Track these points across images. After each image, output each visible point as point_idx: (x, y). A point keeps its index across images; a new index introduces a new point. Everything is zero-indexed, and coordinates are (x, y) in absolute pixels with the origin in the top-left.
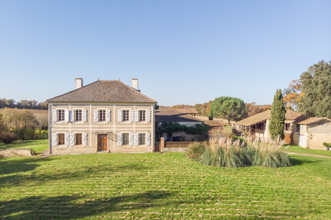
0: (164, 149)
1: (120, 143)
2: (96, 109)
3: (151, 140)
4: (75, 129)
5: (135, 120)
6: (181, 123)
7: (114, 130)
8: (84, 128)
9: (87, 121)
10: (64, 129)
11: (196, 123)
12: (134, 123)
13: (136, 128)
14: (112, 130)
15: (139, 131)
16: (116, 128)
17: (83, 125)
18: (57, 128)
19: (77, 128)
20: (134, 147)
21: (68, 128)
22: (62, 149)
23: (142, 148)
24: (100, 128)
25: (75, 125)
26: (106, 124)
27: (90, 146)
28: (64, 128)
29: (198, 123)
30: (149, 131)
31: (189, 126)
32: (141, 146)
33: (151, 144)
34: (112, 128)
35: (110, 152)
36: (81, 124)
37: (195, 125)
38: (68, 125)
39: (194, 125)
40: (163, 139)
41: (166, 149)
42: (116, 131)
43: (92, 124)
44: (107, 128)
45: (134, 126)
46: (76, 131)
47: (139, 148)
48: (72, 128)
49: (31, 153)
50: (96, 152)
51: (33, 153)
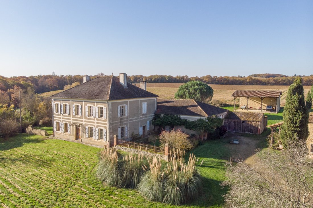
0: (116, 146)
1: (87, 135)
2: (74, 104)
3: (107, 136)
5: (96, 116)
6: (183, 117)
7: (84, 123)
8: (68, 119)
9: (70, 114)
10: (59, 119)
11: (199, 118)
12: (96, 119)
13: (97, 123)
14: (83, 123)
15: (99, 126)
16: (85, 121)
17: (68, 116)
18: (56, 117)
19: (65, 119)
20: (96, 140)
21: (61, 118)
22: (59, 134)
23: (101, 143)
24: (76, 120)
25: (64, 116)
26: (79, 118)
27: (72, 135)
29: (202, 118)
30: (105, 127)
31: (191, 120)
32: (100, 140)
33: (107, 140)
34: (83, 121)
35: (82, 142)
37: (198, 120)
38: (61, 116)
39: (196, 120)
43: (72, 117)
44: (80, 121)
45: (96, 121)
46: (64, 121)
47: (99, 142)
48: (63, 118)
49: (45, 134)
50: (74, 140)
51: (46, 134)
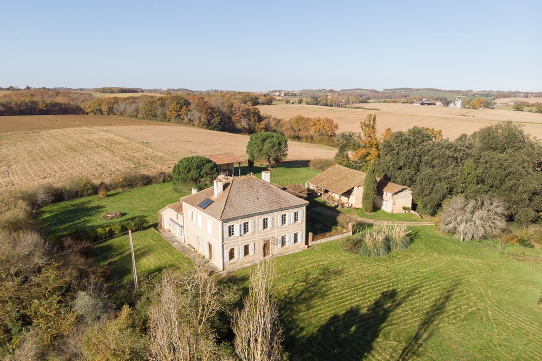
0: (312, 242)
1: (280, 245)
2: (261, 218)
3: (303, 237)
4: (244, 242)
5: (291, 223)
8: (252, 238)
9: (254, 231)
10: (235, 244)
12: (291, 225)
13: (292, 229)
14: (274, 236)
15: (294, 231)
16: (277, 232)
17: (251, 235)
18: (229, 244)
19: (246, 240)
20: (291, 246)
21: (238, 241)
22: (234, 263)
23: (296, 246)
24: (265, 235)
25: (245, 237)
26: (269, 231)
27: (257, 254)
28: (235, 242)
30: (301, 230)
32: (295, 244)
33: (302, 241)
34: (274, 233)
35: (273, 255)
36: (249, 236)
38: (238, 239)
40: (310, 234)
41: (314, 243)
42: (277, 236)
43: (258, 233)
44: (270, 234)
45: (291, 227)
46: (245, 243)
47: (294, 246)
48: (242, 241)
50: (262, 258)
